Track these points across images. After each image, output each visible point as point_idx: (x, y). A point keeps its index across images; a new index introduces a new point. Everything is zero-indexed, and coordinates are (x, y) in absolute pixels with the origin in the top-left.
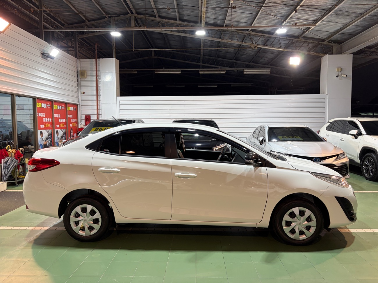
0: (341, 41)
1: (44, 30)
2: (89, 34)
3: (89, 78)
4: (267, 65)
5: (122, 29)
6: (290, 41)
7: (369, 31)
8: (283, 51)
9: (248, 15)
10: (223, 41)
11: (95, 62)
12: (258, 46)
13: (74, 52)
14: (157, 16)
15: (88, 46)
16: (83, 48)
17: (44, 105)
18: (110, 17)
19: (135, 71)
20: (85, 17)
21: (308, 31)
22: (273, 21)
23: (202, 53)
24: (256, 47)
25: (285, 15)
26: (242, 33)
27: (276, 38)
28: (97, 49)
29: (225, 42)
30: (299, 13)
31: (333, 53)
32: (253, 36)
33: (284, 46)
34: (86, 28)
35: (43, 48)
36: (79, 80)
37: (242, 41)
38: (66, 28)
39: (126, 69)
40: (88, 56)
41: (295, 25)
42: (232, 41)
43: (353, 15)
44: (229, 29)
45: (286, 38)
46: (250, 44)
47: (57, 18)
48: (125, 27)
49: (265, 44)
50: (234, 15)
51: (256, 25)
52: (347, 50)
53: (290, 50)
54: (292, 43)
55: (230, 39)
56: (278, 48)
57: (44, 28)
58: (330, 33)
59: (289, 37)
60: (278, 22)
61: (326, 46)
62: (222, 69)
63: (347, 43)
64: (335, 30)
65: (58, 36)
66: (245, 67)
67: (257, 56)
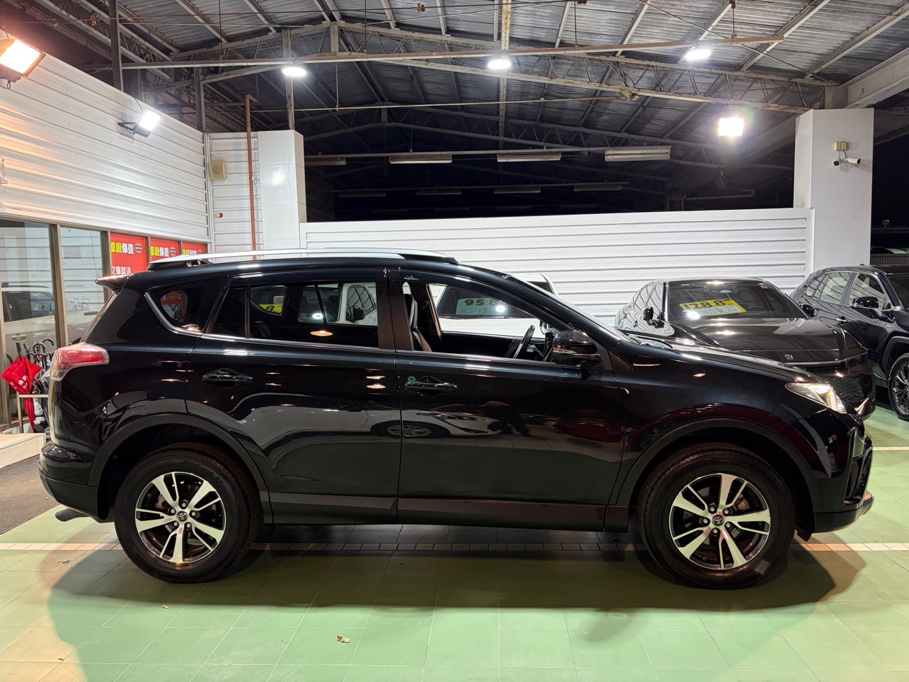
0: (845, 74)
1: (122, 66)
2: (231, 72)
3: (231, 179)
4: (662, 137)
5: (309, 60)
6: (718, 78)
8: (703, 103)
9: (614, 17)
10: (554, 82)
11: (246, 140)
12: (640, 93)
13: (195, 117)
14: (392, 24)
15: (227, 102)
16: (217, 108)
17: (127, 248)
18: (278, 30)
19: (342, 159)
20: (220, 32)
21: (764, 52)
22: (678, 29)
23: (502, 113)
24: (634, 95)
25: (707, 14)
26: (600, 60)
27: (683, 70)
28: (251, 109)
29: (560, 84)
30: (741, 8)
31: (826, 106)
32: (628, 67)
33: (705, 91)
34: (224, 59)
35: (124, 112)
36: (209, 184)
37: (601, 83)
38: (174, 60)
39: (320, 156)
40: (229, 125)
41: (732, 38)
42: (575, 82)
43: (875, 10)
44: (569, 52)
45: (709, 70)
46: (621, 89)
47: (152, 35)
48: (316, 52)
49: (657, 87)
50: (582, 19)
51: (636, 41)
52: (859, 99)
53: (720, 101)
54: (725, 81)
55: (570, 76)
56: (689, 94)
57: (122, 63)
58: (817, 56)
59: (717, 69)
60: (689, 33)
61: (807, 89)
62: (551, 150)
63: (859, 80)
64: (831, 48)
65: (157, 79)
66: (608, 143)
67: (637, 117)
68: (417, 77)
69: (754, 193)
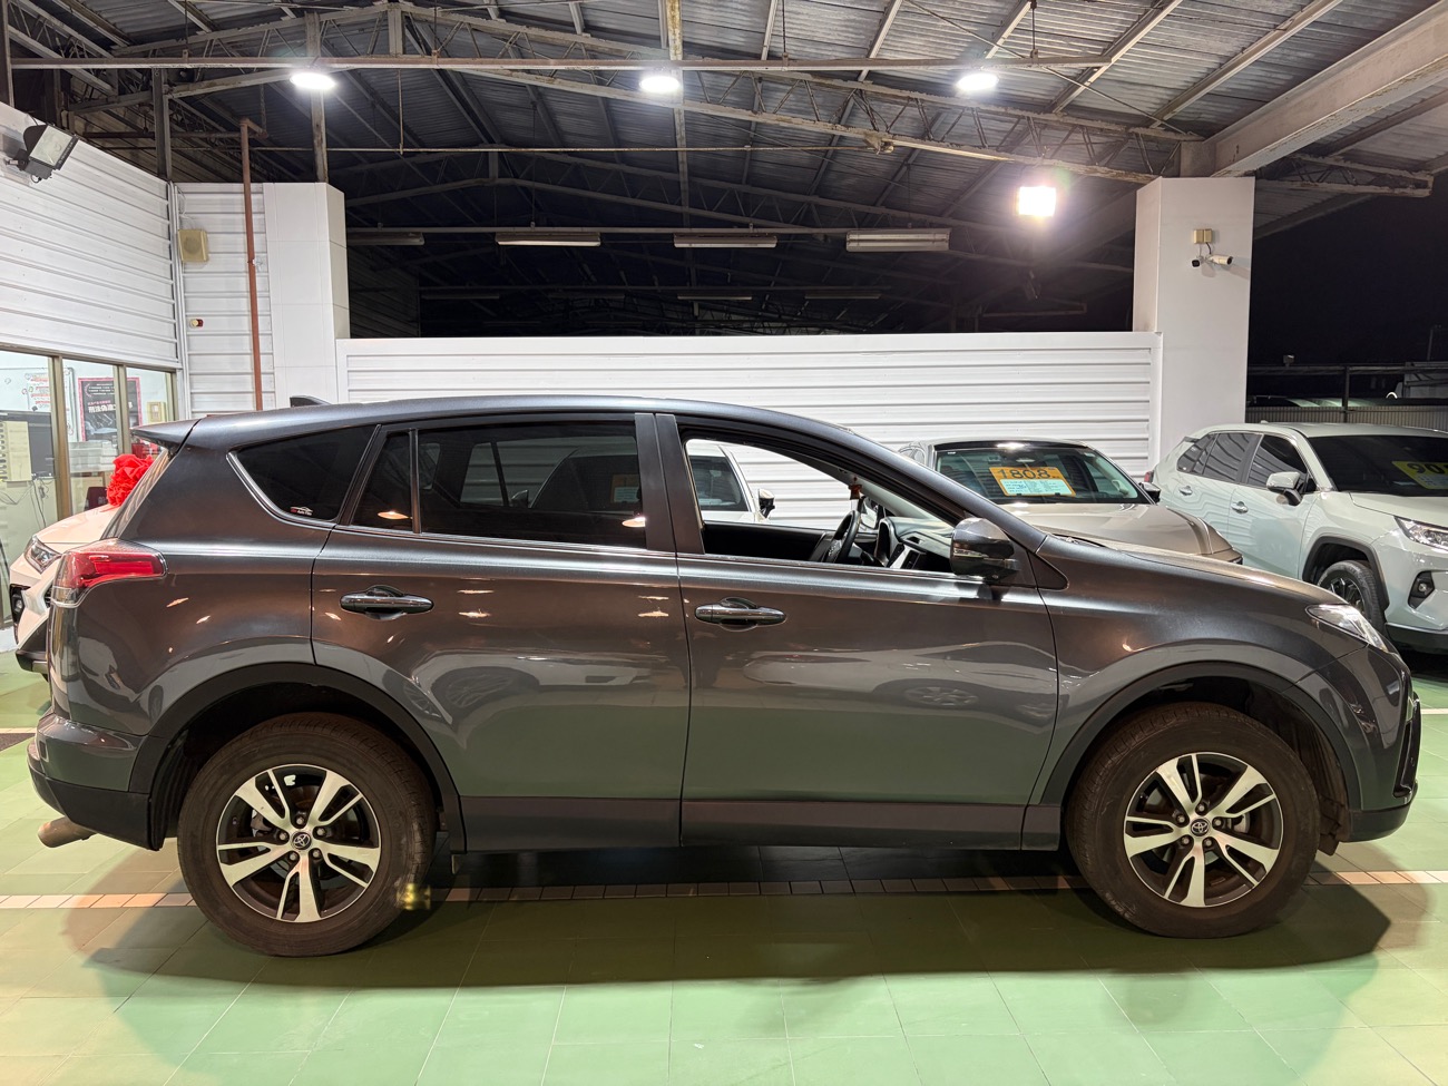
0: (1211, 123)
1: (12, 63)
2: (216, 81)
3: (217, 263)
4: (940, 215)
5: (338, 62)
6: (1017, 123)
7: (1316, 85)
8: (999, 162)
9: (852, 17)
10: (760, 119)
11: (243, 197)
12: (897, 143)
13: (154, 155)
14: (492, 12)
16: (200, 142)
18: (298, 13)
19: (417, 235)
20: (197, 13)
21: (1086, 84)
22: (951, 40)
23: (683, 168)
24: (887, 144)
25: (996, 17)
26: (833, 86)
27: (963, 108)
28: (252, 142)
29: (769, 122)
30: (1047, 10)
31: (1182, 171)
32: (878, 99)
33: (999, 144)
34: (190, 56)
36: (179, 269)
37: (839, 124)
38: (122, 56)
39: (380, 229)
40: (226, 171)
41: (1031, 57)
42: (794, 120)
43: (1252, 20)
44: (774, 69)
45: (1003, 110)
46: (866, 134)
47: (76, 14)
48: (365, 54)
49: (924, 134)
50: (800, 17)
51: (888, 56)
52: (1234, 161)
53: (1021, 159)
54: (1028, 129)
55: (790, 110)
56: (973, 147)
57: (11, 57)
58: (1168, 92)
59: (1015, 108)
60: (967, 47)
61: (1153, 145)
62: (763, 230)
63: (1233, 132)
64: (1189, 80)
65: (90, 89)
66: (855, 222)
67: (900, 182)
68: (543, 102)
69: (1085, 308)
